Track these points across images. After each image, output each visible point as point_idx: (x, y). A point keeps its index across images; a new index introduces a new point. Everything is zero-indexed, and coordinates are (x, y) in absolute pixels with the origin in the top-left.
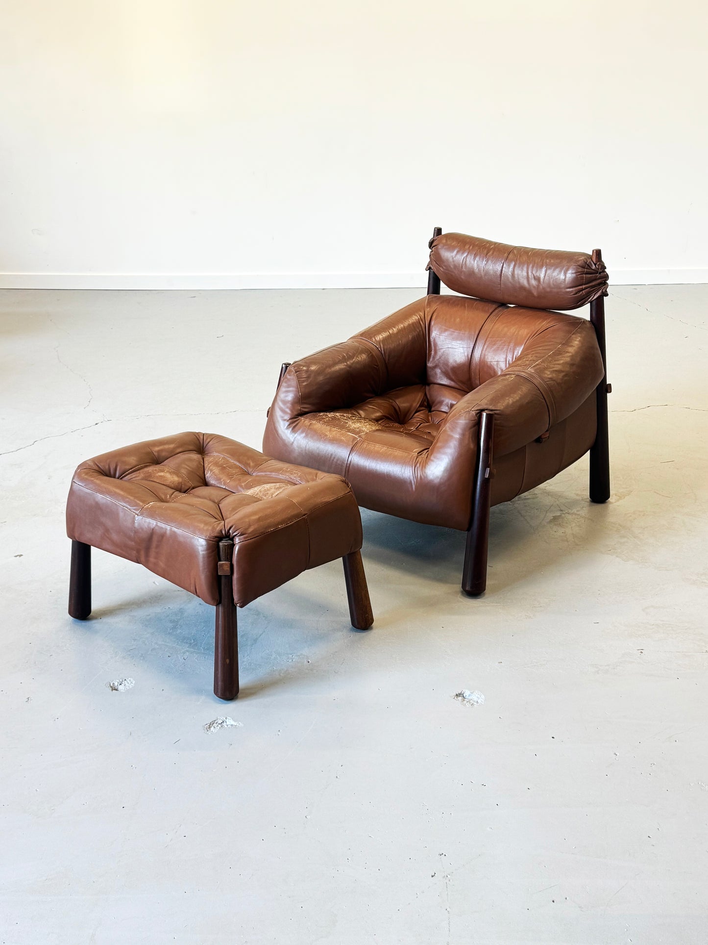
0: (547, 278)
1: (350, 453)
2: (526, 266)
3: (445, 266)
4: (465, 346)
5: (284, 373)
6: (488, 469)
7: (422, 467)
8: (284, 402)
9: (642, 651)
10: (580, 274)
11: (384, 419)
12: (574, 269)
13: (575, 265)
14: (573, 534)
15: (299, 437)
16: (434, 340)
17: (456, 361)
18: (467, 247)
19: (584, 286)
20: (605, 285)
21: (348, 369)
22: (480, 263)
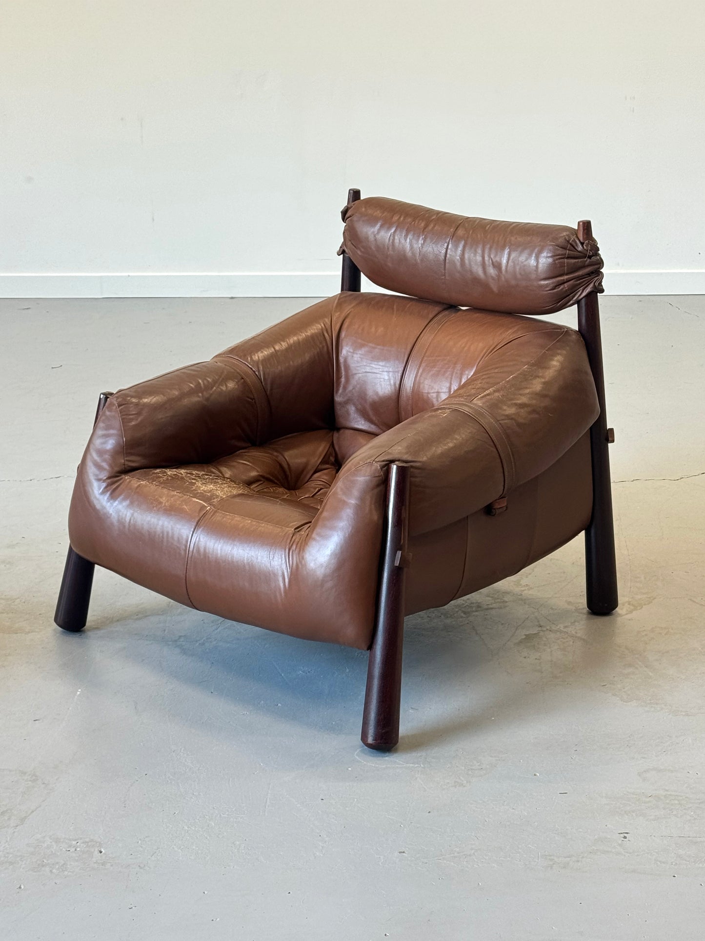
0: (510, 263)
1: (194, 529)
2: (481, 246)
3: (363, 247)
4: (391, 370)
5: (103, 408)
6: (399, 553)
7: (300, 551)
8: (100, 453)
9: (626, 835)
10: (560, 259)
11: (261, 481)
12: (550, 251)
13: (552, 245)
14: (552, 661)
15: (120, 507)
16: (345, 361)
17: (377, 394)
18: (396, 218)
19: (566, 277)
20: (598, 275)
21: (205, 403)
22: (414, 241)
